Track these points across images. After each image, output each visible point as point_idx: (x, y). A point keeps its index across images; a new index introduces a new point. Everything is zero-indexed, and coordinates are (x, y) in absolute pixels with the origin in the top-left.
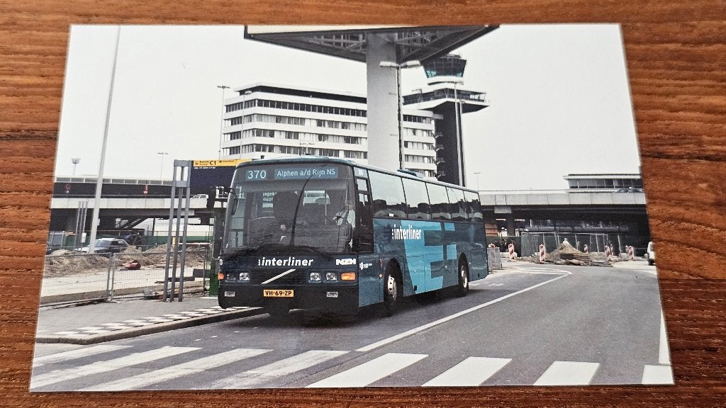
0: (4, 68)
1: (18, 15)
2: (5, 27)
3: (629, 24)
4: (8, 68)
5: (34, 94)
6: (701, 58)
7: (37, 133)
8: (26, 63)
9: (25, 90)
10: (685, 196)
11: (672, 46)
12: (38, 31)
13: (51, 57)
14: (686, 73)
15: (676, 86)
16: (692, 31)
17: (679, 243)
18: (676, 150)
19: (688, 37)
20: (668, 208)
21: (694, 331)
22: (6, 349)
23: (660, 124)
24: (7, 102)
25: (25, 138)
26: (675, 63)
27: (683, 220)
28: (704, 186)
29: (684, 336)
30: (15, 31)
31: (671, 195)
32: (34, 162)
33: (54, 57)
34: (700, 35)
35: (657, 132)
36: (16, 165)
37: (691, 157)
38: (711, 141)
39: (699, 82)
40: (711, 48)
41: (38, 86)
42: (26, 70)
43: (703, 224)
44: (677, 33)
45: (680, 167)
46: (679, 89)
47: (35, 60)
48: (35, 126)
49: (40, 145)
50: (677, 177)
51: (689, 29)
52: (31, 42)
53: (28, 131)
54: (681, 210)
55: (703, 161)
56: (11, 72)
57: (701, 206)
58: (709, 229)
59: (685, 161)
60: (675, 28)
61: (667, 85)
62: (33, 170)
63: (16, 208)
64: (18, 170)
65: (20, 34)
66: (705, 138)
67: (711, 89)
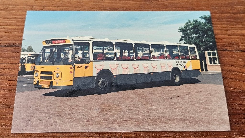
0: (4, 23)
1: (8, 6)
2: (4, 10)
3: (214, 7)
4: (5, 23)
5: (14, 32)
6: (238, 18)
7: (15, 44)
8: (11, 22)
9: (11, 30)
10: (235, 63)
11: (228, 15)
12: (15, 11)
13: (20, 19)
14: (233, 23)
15: (230, 27)
16: (235, 10)
17: (234, 79)
18: (231, 48)
19: (233, 12)
20: (229, 67)
21: (240, 108)
22: (4, 116)
23: (225, 40)
24: (5, 34)
25: (11, 46)
26: (230, 20)
27: (234, 71)
28: (241, 60)
29: (236, 110)
30: (7, 11)
31: (230, 63)
32: (14, 54)
33: (21, 20)
34: (237, 11)
35: (224, 42)
36: (8, 55)
37: (236, 50)
38: (242, 45)
39: (238, 26)
40: (241, 15)
41: (15, 29)
42: (11, 24)
43: (241, 73)
44: (230, 10)
45: (232, 54)
46: (231, 28)
47: (14, 21)
48: (14, 42)
49: (16, 48)
50: (231, 57)
51: (234, 9)
52: (13, 15)
53: (12, 44)
54: (234, 68)
55: (240, 52)
56: (6, 25)
57: (240, 66)
58: (243, 74)
59: (234, 52)
60: (229, 9)
61: (227, 27)
62: (13, 57)
63: (8, 69)
64: (9, 57)
65: (9, 12)
66: (241, 44)
67: (242, 28)
